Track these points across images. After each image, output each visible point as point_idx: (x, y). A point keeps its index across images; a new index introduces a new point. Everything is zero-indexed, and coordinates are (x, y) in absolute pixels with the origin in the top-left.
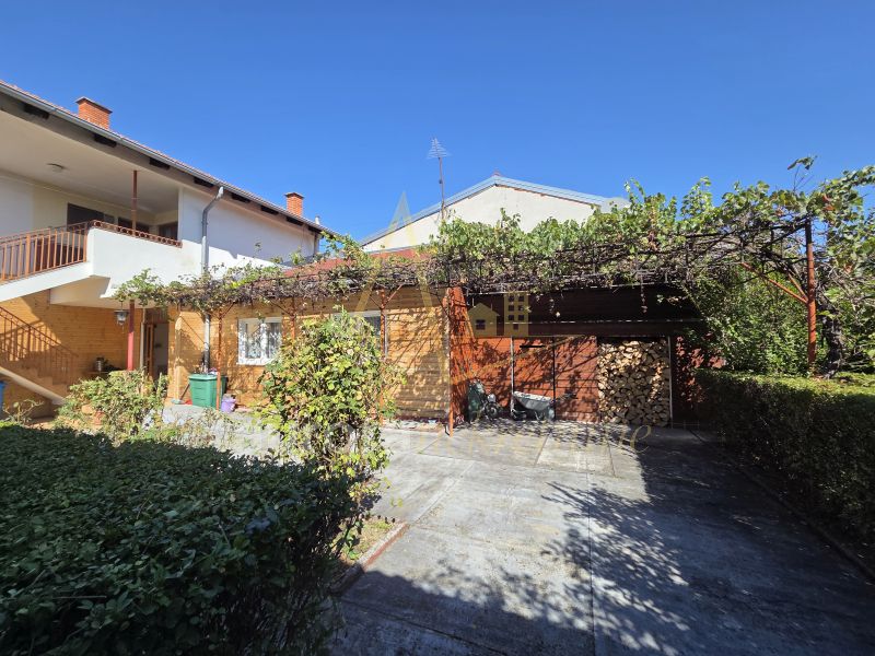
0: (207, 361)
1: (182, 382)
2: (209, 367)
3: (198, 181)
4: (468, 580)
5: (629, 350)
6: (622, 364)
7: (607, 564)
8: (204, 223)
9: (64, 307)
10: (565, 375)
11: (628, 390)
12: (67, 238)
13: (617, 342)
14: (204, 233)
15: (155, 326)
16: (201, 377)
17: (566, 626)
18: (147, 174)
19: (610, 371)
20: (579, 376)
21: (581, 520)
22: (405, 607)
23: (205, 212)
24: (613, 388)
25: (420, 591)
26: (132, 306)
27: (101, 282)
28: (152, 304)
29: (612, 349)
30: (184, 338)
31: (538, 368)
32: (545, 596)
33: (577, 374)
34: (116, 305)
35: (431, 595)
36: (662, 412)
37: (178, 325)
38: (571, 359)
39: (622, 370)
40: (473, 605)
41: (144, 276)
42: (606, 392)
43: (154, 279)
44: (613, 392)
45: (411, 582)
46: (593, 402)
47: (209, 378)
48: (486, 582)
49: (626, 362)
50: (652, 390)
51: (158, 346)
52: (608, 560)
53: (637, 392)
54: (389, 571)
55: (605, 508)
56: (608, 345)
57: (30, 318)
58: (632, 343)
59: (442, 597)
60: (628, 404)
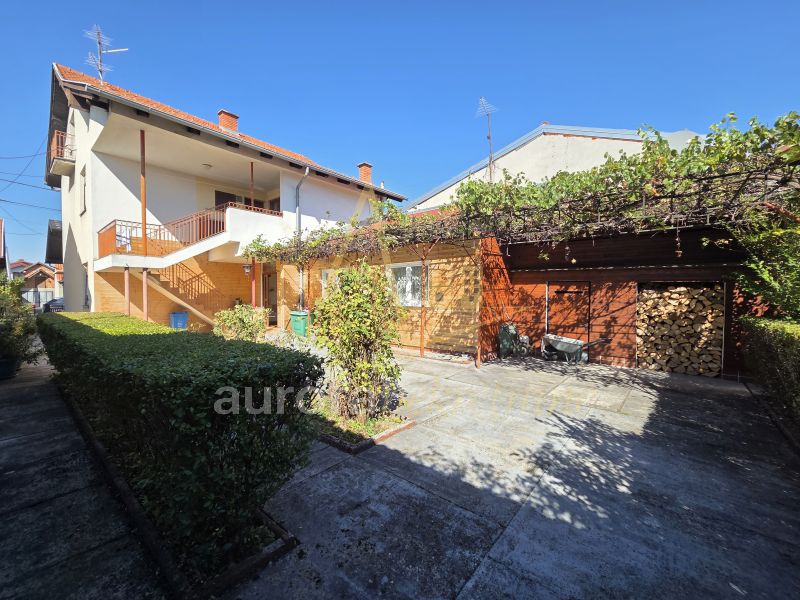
0: (301, 302)
1: (286, 317)
2: (303, 306)
3: (292, 165)
4: (445, 460)
5: (674, 296)
6: (664, 311)
7: (564, 469)
8: (297, 197)
9: (216, 263)
10: (600, 320)
11: (672, 337)
12: (215, 215)
13: (661, 288)
14: (297, 205)
15: (269, 276)
16: (297, 313)
17: (504, 496)
18: (259, 163)
19: (650, 318)
20: (616, 322)
21: (561, 438)
22: (394, 466)
23: (298, 188)
24: (653, 335)
25: (408, 460)
26: (253, 261)
27: (234, 245)
28: (265, 260)
29: (655, 295)
30: (286, 285)
31: (573, 312)
32: (498, 478)
33: (614, 319)
34: (244, 261)
35: (414, 464)
36: (711, 361)
37: (282, 275)
38: (608, 304)
39: (664, 317)
40: (440, 474)
41: (259, 241)
42: (645, 338)
43: (264, 242)
44: (653, 338)
45: (404, 454)
46: (630, 347)
47: (302, 314)
48: (458, 463)
49: (670, 309)
50: (700, 339)
51: (272, 290)
52: (566, 467)
53: (682, 340)
54: (391, 446)
55: (590, 434)
56: (650, 291)
57: (199, 271)
58: (678, 289)
59: (422, 466)
60: (670, 351)
